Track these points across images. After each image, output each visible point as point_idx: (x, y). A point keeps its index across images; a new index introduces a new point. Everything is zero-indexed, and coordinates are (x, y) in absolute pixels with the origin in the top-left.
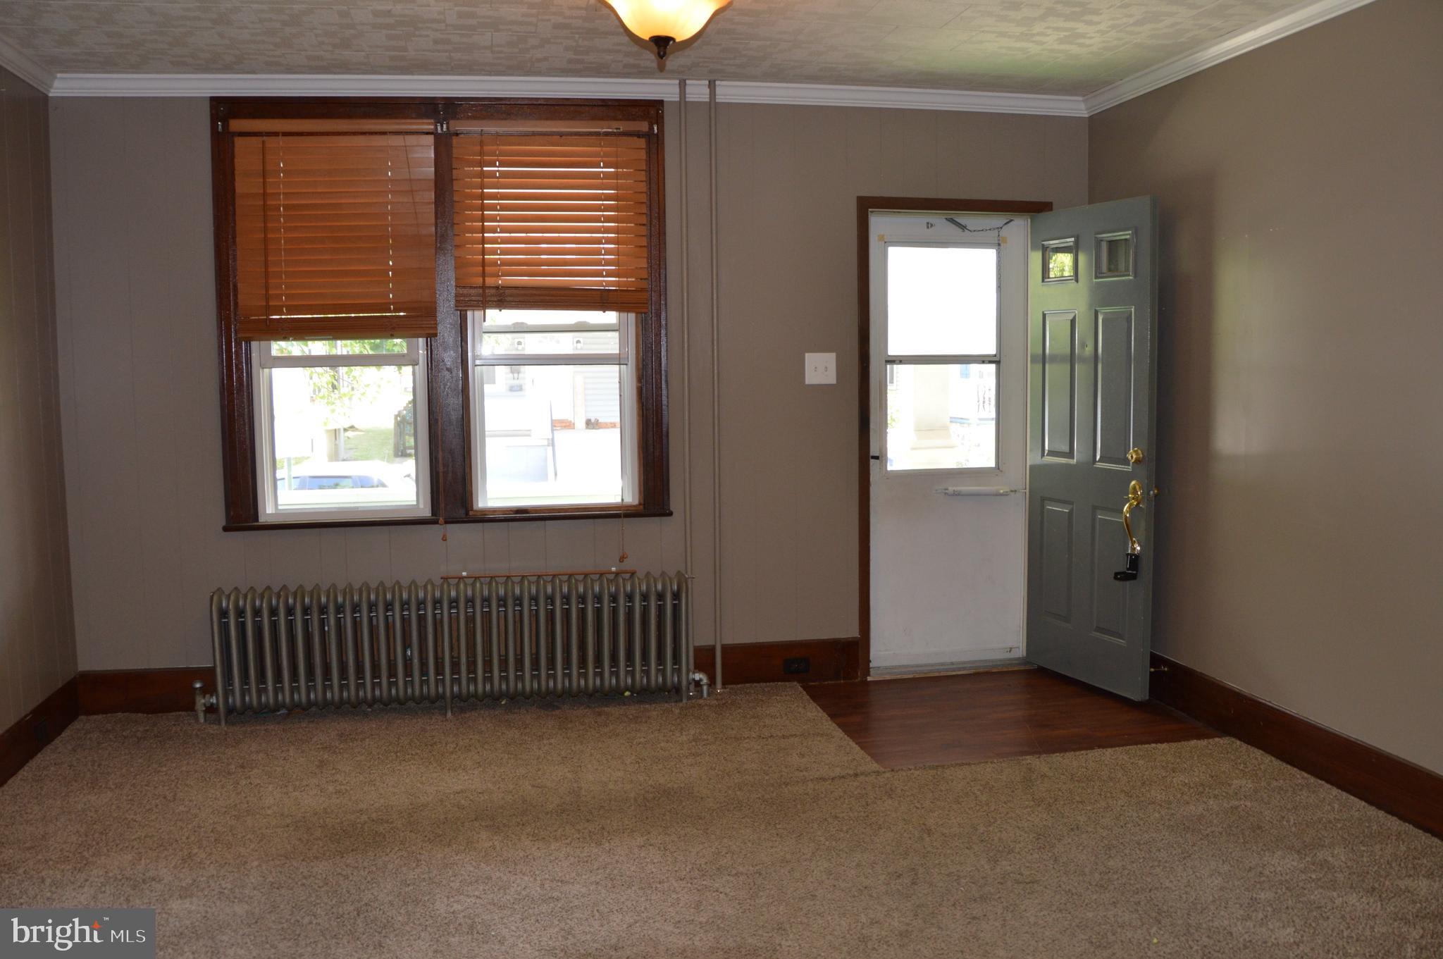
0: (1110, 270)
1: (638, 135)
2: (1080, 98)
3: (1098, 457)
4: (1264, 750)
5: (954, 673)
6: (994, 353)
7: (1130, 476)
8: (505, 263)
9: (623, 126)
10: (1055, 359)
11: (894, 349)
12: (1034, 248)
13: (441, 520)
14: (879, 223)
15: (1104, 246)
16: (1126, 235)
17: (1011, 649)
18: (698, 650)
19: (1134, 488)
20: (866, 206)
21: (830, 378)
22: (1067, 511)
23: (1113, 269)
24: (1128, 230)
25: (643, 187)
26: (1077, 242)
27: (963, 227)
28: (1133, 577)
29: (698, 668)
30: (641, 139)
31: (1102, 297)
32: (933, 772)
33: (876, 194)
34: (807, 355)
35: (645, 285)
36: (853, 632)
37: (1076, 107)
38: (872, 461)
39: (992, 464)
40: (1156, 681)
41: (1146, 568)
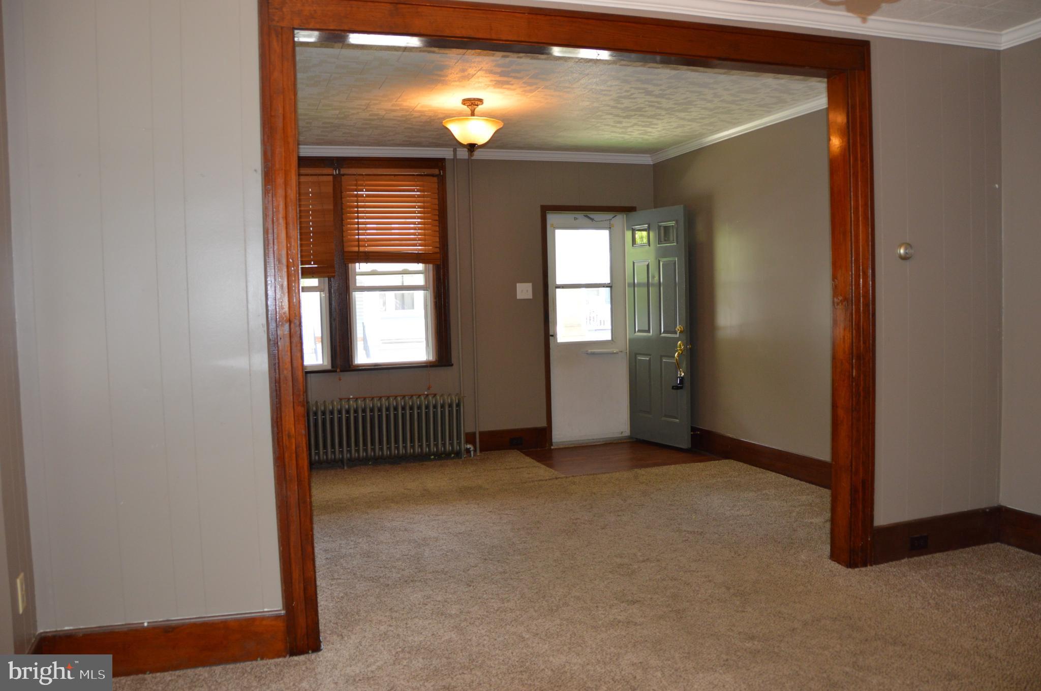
0: (665, 240)
1: (433, 175)
2: (649, 155)
3: (662, 330)
4: (744, 462)
5: (594, 444)
6: (609, 282)
7: (678, 339)
8: (369, 240)
9: (426, 171)
10: (640, 285)
11: (559, 281)
12: (628, 229)
13: (338, 370)
14: (552, 218)
15: (662, 229)
16: (672, 223)
17: (622, 432)
18: (467, 435)
19: (680, 345)
20: (545, 210)
21: (529, 296)
22: (648, 359)
23: (667, 239)
24: (673, 221)
25: (436, 201)
26: (649, 227)
27: (592, 219)
28: (681, 388)
29: (467, 442)
30: (434, 178)
31: (661, 253)
32: (592, 476)
33: (550, 204)
34: (518, 284)
35: (437, 250)
36: (543, 424)
37: (647, 160)
38: (551, 337)
39: (610, 338)
40: (694, 438)
41: (687, 384)
